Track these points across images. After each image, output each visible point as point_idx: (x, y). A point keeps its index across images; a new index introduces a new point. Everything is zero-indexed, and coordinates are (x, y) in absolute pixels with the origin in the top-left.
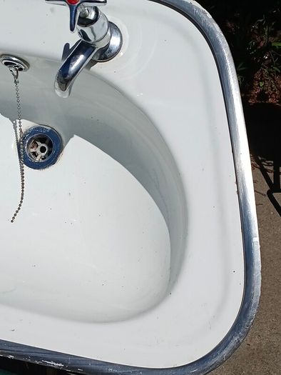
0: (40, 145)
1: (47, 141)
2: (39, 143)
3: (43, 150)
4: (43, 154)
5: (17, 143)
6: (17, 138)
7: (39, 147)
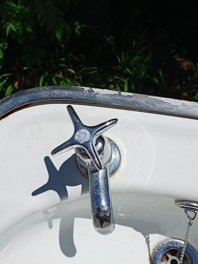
0: (171, 257)
2: (169, 256)
7: (170, 260)
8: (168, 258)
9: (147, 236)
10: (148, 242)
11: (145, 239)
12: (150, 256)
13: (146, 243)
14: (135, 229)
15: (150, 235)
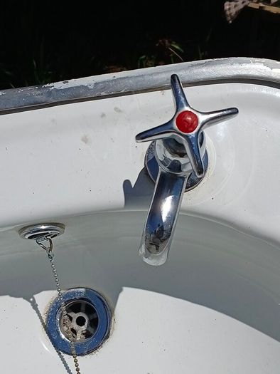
0: (75, 316)
1: (83, 308)
2: (72, 314)
3: (80, 322)
4: (84, 328)
5: (45, 327)
6: (42, 321)
7: (74, 320)
8: (71, 319)
9: (31, 300)
10: (35, 306)
11: (30, 304)
12: (43, 324)
13: (33, 308)
14: (11, 295)
15: (35, 296)
